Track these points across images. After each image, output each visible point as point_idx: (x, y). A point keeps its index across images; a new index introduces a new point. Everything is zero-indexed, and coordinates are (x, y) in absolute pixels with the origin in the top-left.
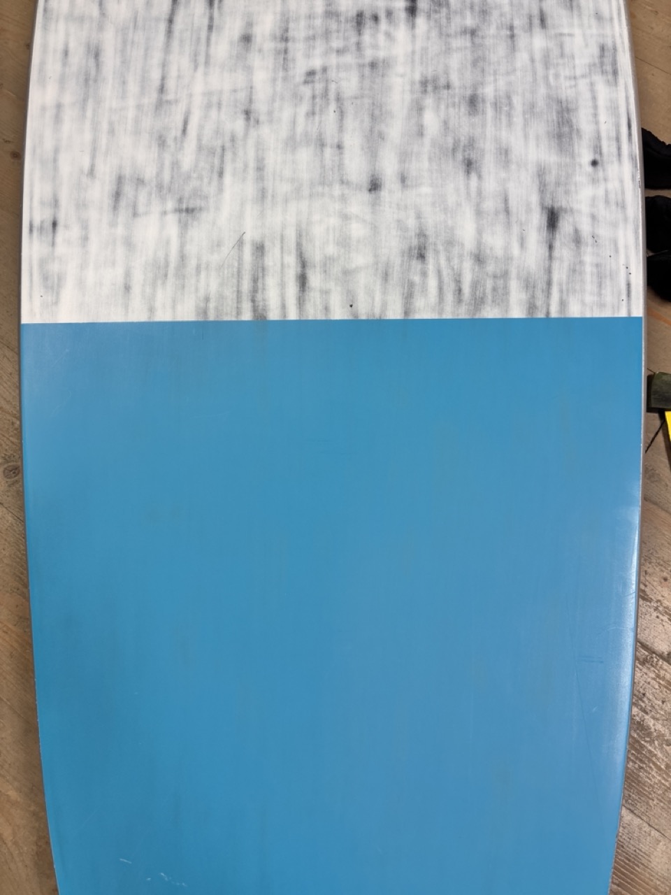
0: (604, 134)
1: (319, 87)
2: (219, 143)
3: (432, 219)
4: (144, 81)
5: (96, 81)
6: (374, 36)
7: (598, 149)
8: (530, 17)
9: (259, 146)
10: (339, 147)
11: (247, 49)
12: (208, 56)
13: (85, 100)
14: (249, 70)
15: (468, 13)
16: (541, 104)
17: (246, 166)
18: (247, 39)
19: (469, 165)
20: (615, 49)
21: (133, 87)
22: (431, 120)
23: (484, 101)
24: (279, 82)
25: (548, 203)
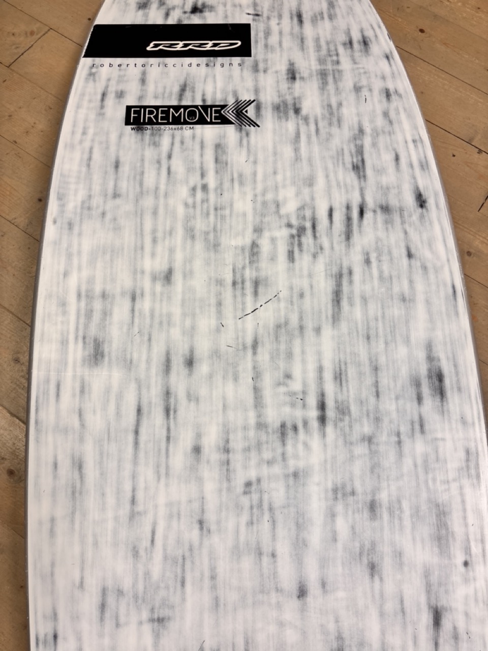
0: (472, 537)
1: (255, 497)
2: (179, 553)
3: (348, 623)
4: (119, 492)
5: (81, 493)
6: (295, 446)
7: (467, 550)
8: (412, 423)
9: (212, 556)
10: (273, 555)
11: (198, 460)
12: (167, 467)
13: (73, 513)
14: (200, 480)
15: (365, 420)
16: (424, 507)
17: (202, 575)
18: (197, 450)
19: (373, 568)
20: (477, 453)
21: (111, 500)
22: (342, 525)
23: (380, 505)
24: (224, 492)
25: (433, 602)
